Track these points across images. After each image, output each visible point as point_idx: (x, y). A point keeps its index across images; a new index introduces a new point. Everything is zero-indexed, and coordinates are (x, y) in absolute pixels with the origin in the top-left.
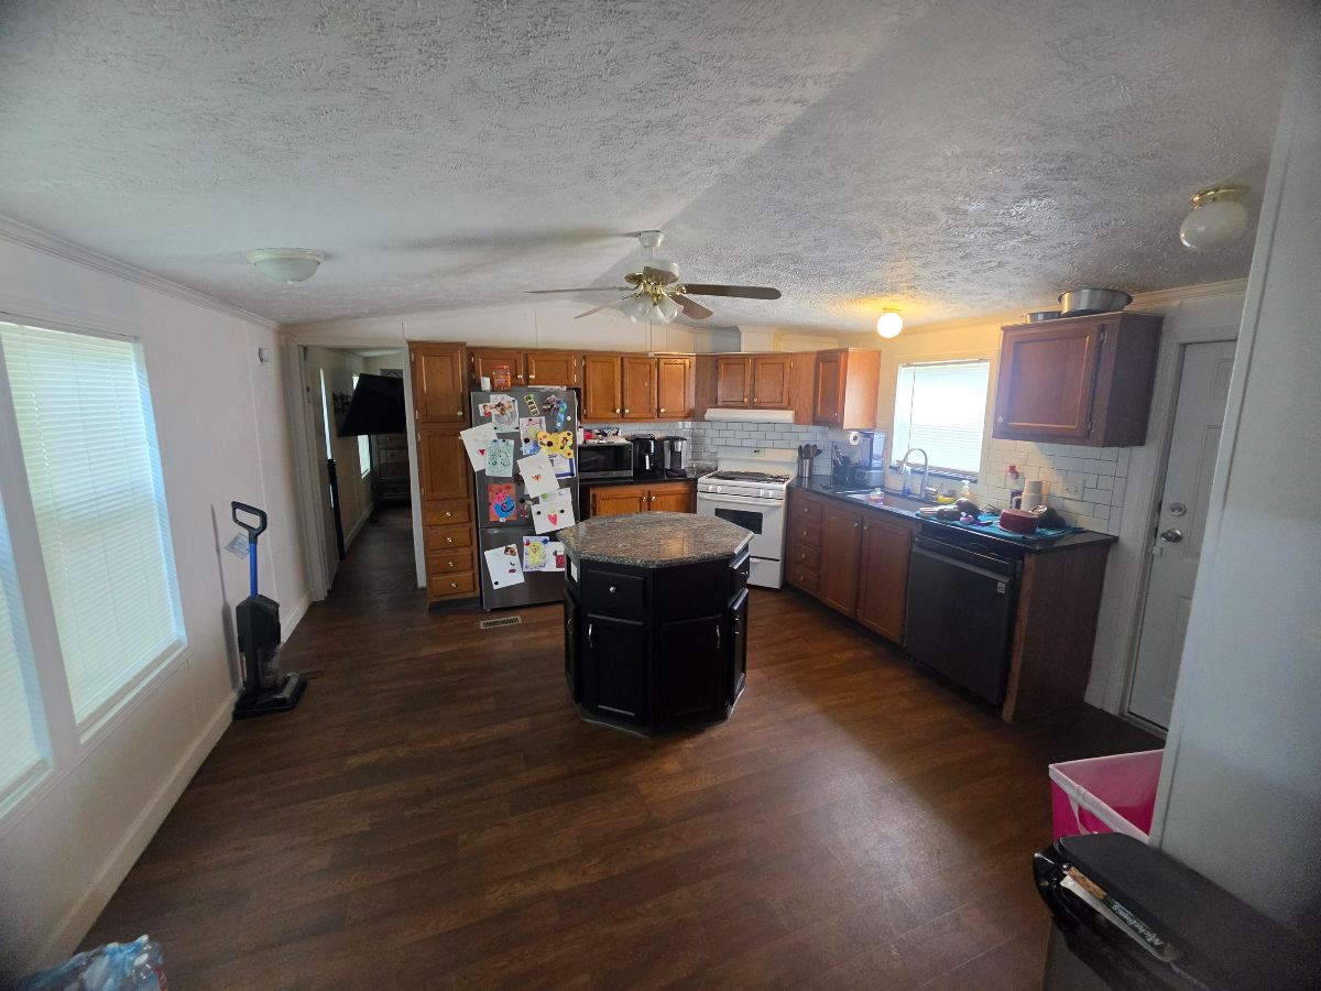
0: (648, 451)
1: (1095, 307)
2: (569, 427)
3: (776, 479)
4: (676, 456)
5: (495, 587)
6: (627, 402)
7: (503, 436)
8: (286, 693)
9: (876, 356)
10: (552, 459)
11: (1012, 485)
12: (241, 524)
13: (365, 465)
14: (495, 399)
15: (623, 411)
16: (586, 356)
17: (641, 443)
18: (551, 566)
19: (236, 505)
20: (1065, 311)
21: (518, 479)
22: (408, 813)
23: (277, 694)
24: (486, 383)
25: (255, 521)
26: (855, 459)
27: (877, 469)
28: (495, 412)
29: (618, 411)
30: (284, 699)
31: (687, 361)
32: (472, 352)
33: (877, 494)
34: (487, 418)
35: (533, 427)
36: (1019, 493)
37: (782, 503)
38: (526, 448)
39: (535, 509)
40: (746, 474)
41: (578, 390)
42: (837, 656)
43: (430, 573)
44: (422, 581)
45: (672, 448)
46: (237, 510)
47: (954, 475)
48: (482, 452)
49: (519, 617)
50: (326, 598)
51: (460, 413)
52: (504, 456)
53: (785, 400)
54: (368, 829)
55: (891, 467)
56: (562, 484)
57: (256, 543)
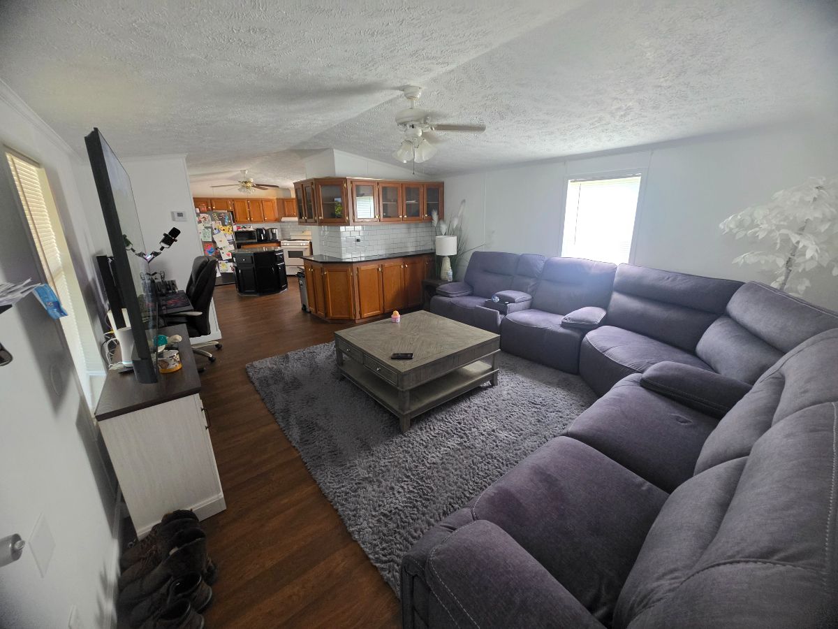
0: (263, 233)
2: (230, 224)
4: (274, 235)
6: (252, 216)
7: (207, 228)
10: (225, 235)
14: (202, 215)
15: (250, 219)
16: (233, 200)
17: (260, 231)
18: (230, 271)
21: (214, 242)
24: (197, 210)
28: (202, 220)
31: (273, 201)
35: (217, 224)
37: (308, 247)
38: (215, 231)
39: (221, 251)
41: (232, 212)
45: (272, 231)
48: (200, 233)
52: (208, 234)
56: (230, 243)
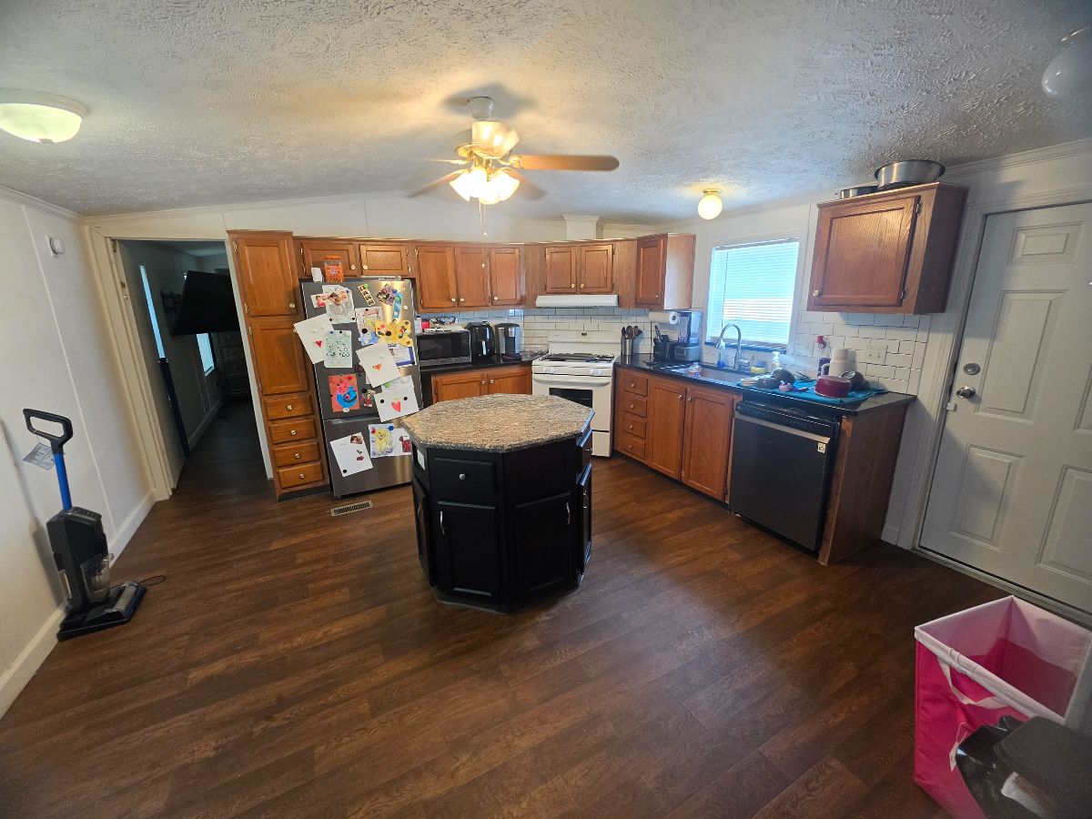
0: (485, 338)
1: (911, 179)
2: (407, 316)
3: (603, 358)
4: (510, 341)
5: (344, 475)
6: (462, 291)
7: (340, 327)
8: (121, 606)
9: (692, 239)
10: (391, 348)
11: (819, 354)
12: (39, 433)
13: (208, 362)
14: (328, 289)
15: (458, 300)
16: (418, 246)
17: (477, 330)
18: (398, 451)
19: (29, 413)
20: (882, 184)
21: (358, 370)
22: (257, 730)
23: (112, 607)
24: (317, 274)
25: (57, 430)
26: (674, 337)
27: (694, 345)
28: (329, 303)
29: (454, 300)
30: (118, 613)
31: (517, 250)
32: (301, 242)
33: (695, 368)
34: (321, 310)
35: (370, 317)
36: (827, 361)
37: (610, 380)
38: (364, 339)
39: (378, 398)
40: (575, 355)
41: (413, 280)
42: (669, 516)
43: (276, 466)
44: (270, 474)
45: (506, 333)
46: (32, 418)
47: (764, 347)
48: (319, 344)
49: (370, 502)
50: (171, 497)
51: (292, 306)
52: (342, 347)
53: (609, 285)
54: (211, 754)
55: (706, 343)
56: (404, 372)
57: (61, 453)
